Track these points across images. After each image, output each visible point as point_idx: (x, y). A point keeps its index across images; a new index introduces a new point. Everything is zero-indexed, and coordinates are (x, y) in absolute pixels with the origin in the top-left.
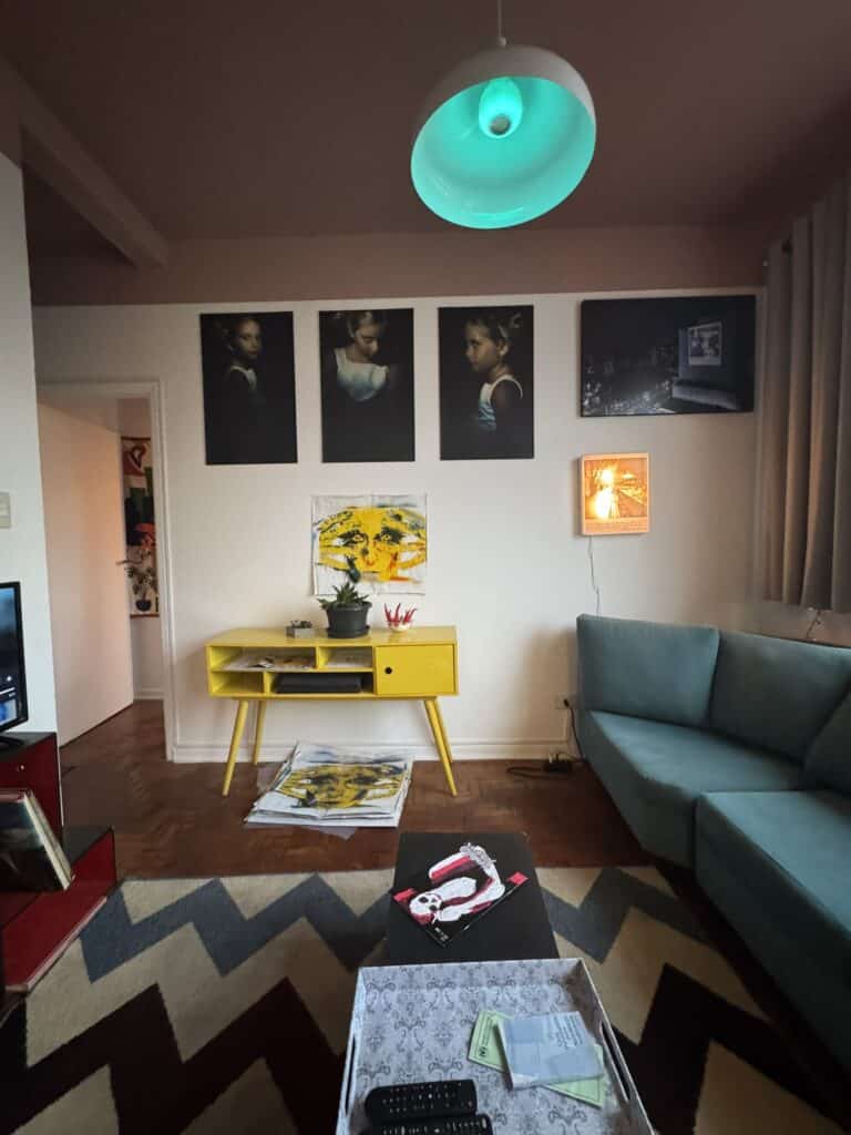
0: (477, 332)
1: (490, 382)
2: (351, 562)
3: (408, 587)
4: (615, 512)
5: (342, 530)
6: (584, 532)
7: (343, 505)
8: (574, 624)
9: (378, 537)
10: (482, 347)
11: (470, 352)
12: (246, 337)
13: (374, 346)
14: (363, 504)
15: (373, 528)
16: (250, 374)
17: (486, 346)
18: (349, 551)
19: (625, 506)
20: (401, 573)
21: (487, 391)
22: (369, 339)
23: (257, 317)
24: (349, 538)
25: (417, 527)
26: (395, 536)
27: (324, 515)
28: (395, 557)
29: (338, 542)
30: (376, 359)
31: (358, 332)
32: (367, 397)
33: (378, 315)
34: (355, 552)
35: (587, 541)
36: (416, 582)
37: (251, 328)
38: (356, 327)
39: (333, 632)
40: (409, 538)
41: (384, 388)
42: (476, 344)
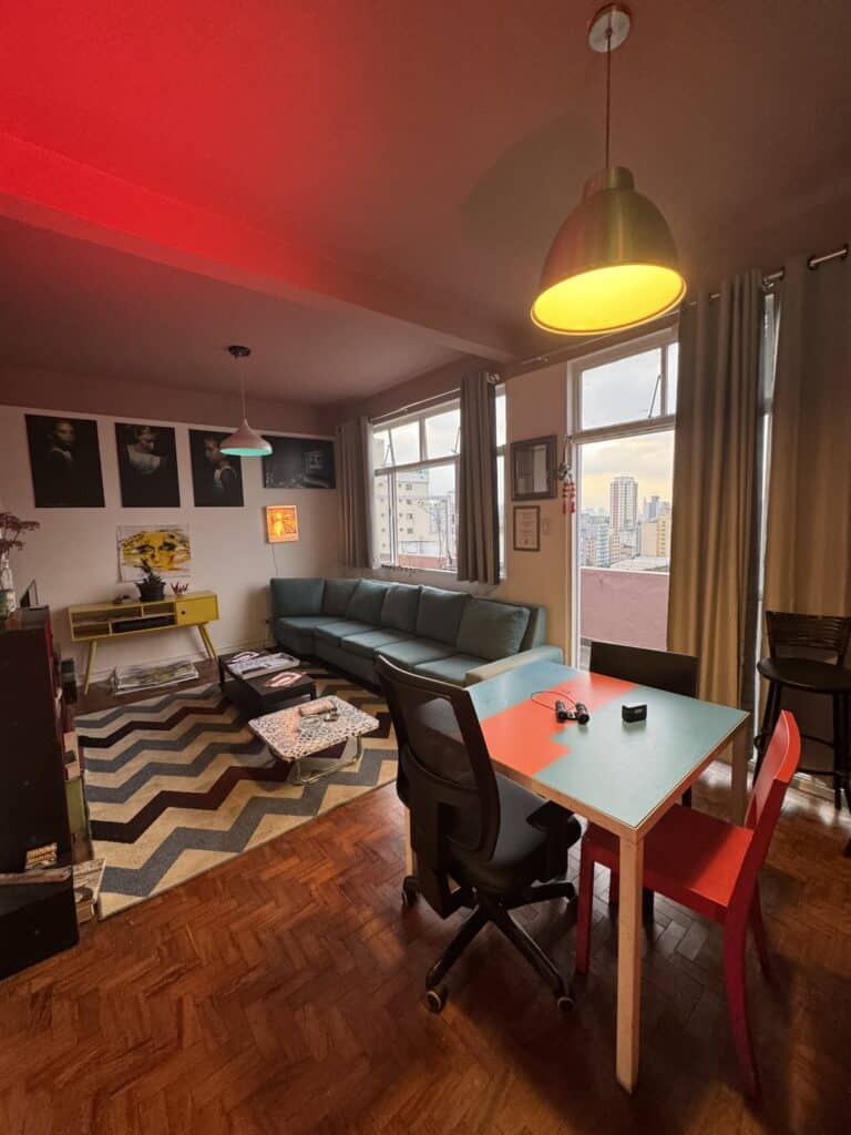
0: (209, 443)
1: (219, 468)
2: (145, 562)
3: (181, 573)
6: (271, 541)
7: (138, 531)
8: (268, 583)
9: (161, 548)
10: (213, 451)
11: (208, 453)
12: (63, 432)
13: (152, 445)
14: (150, 530)
15: (157, 543)
17: (216, 451)
18: (142, 556)
19: (287, 530)
20: (176, 566)
21: (218, 473)
22: (149, 441)
23: (71, 422)
25: (184, 542)
26: (171, 547)
27: (125, 536)
28: (172, 558)
29: (134, 551)
30: (154, 453)
31: (141, 438)
32: (150, 472)
33: (153, 429)
34: (148, 556)
35: (270, 546)
37: (66, 427)
38: (140, 433)
39: (146, 599)
40: (180, 547)
41: (160, 468)
42: (210, 449)
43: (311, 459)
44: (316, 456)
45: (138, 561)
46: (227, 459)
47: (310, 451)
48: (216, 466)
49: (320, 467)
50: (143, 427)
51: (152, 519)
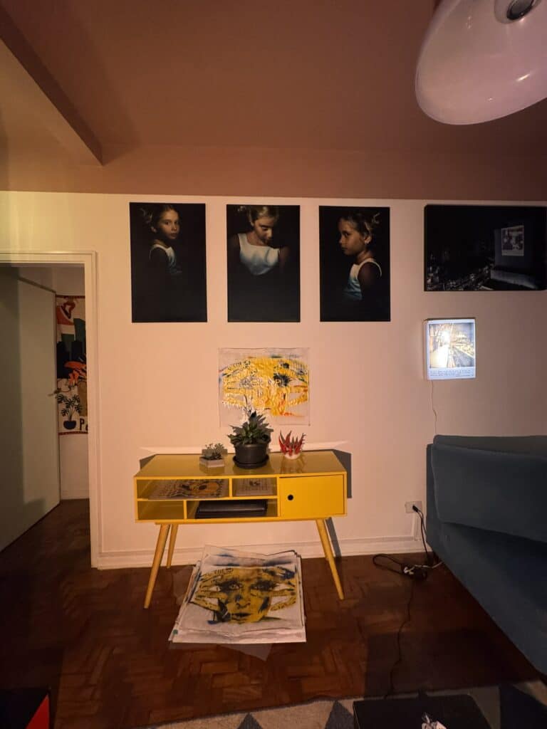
0: (347, 226)
4: (452, 362)
6: (429, 378)
7: (244, 356)
10: (352, 238)
11: (343, 240)
12: (167, 222)
13: (269, 232)
14: (259, 355)
16: (169, 251)
17: (355, 236)
19: (459, 360)
21: (355, 270)
23: (176, 207)
25: (302, 374)
26: (285, 380)
27: (228, 363)
28: (284, 396)
30: (271, 243)
32: (264, 271)
33: (272, 210)
37: (171, 215)
40: (295, 382)
41: (277, 266)
42: (347, 234)
43: (505, 240)
44: (514, 234)
46: (369, 248)
47: (506, 226)
48: (354, 259)
49: (521, 253)
50: (261, 207)
51: (264, 339)
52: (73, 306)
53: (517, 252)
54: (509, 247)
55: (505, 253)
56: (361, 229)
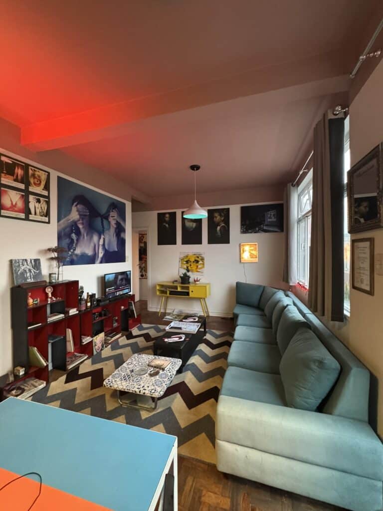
0: (216, 215)
1: (219, 226)
2: (187, 267)
3: (200, 273)
4: (249, 257)
5: (186, 260)
6: (242, 262)
7: (186, 254)
8: (235, 284)
9: (193, 262)
10: (218, 218)
11: (215, 219)
14: (190, 254)
15: (192, 260)
16: (167, 225)
17: (218, 217)
18: (187, 265)
19: (252, 256)
20: (199, 270)
21: (219, 228)
23: (169, 213)
24: (187, 262)
25: (203, 259)
26: (197, 262)
27: (182, 256)
28: (197, 266)
29: (185, 263)
30: (194, 221)
34: (189, 265)
35: (243, 265)
36: (202, 273)
37: (167, 216)
39: (182, 283)
40: (201, 262)
41: (196, 227)
42: (216, 217)
43: (269, 216)
44: (272, 214)
45: (185, 267)
46: (223, 221)
47: (269, 211)
48: (218, 225)
49: (275, 220)
51: (192, 249)
52: (143, 237)
53: (273, 219)
54: (270, 218)
55: (269, 220)
56: (220, 215)
